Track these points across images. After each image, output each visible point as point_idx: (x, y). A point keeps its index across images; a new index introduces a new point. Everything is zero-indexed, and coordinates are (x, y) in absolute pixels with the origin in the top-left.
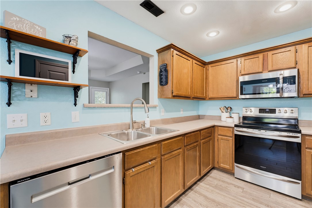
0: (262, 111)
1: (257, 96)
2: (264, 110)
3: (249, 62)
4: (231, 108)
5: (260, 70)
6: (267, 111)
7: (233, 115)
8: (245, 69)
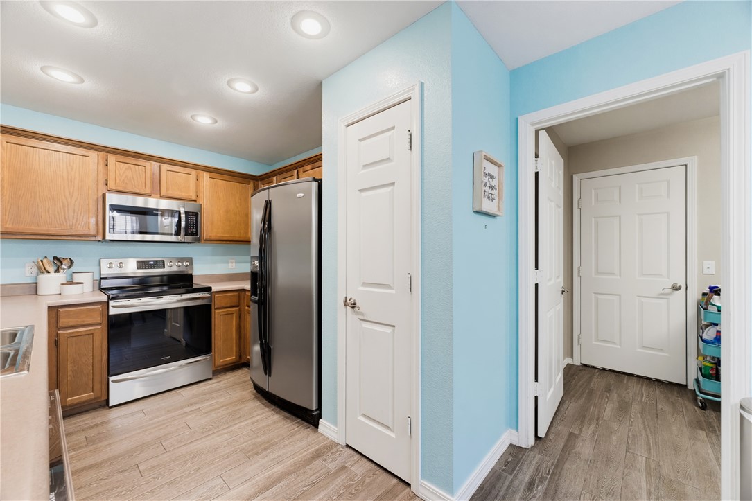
0: (142, 264)
1: (148, 237)
2: (146, 263)
3: (126, 169)
4: (72, 262)
5: (148, 191)
6: (151, 264)
7: (77, 278)
8: (118, 181)
